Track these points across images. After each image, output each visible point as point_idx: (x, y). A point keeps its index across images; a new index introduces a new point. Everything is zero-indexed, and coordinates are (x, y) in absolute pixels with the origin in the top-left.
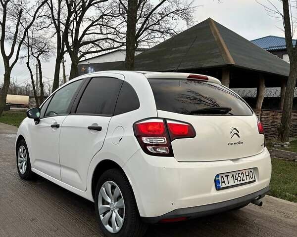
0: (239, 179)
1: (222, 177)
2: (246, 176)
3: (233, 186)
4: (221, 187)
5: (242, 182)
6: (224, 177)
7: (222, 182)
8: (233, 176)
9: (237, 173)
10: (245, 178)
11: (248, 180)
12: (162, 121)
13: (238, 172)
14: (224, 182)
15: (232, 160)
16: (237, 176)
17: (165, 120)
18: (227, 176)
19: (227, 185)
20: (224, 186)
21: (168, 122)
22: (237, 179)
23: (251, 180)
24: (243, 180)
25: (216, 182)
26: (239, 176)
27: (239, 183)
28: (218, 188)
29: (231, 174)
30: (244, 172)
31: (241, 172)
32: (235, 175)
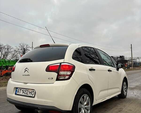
0: (25, 93)
1: (19, 89)
2: (30, 93)
3: (21, 95)
5: (26, 95)
7: (18, 92)
10: (28, 93)
11: (30, 95)
13: (26, 90)
18: (21, 90)
19: (19, 94)
22: (24, 93)
23: (32, 96)
25: (16, 91)
28: (16, 94)
29: (22, 89)
30: (29, 90)
31: (27, 90)
32: (24, 90)
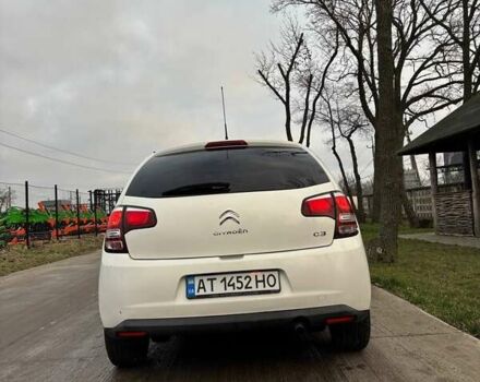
0: (239, 285)
1: (202, 281)
2: (257, 282)
3: (220, 295)
4: (197, 294)
5: (243, 290)
6: (205, 281)
7: (199, 288)
8: (224, 279)
9: (235, 276)
11: (261, 287)
13: (239, 275)
14: (204, 288)
15: (221, 257)
16: (234, 281)
17: (125, 207)
18: (212, 280)
19: (209, 292)
20: (202, 292)
22: (233, 285)
23: (268, 288)
24: (247, 287)
25: (190, 287)
26: (238, 281)
27: (237, 291)
28: (190, 297)
29: (220, 278)
30: (252, 275)
31: (244, 275)
32: (228, 278)
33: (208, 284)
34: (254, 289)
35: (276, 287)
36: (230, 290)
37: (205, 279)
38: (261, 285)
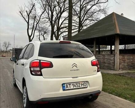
0: (77, 86)
1: (67, 85)
2: (82, 85)
3: (72, 89)
4: (66, 89)
5: (78, 87)
6: (68, 85)
7: (66, 87)
8: (73, 84)
9: (76, 83)
11: (83, 87)
12: (39, 61)
14: (68, 87)
15: (73, 78)
16: (76, 85)
17: (40, 60)
18: (70, 85)
19: (69, 88)
20: (67, 88)
21: (41, 61)
22: (76, 86)
23: (84, 87)
24: (79, 87)
25: (63, 87)
26: (77, 85)
27: (77, 88)
28: (64, 90)
30: (80, 83)
31: (78, 83)
32: (74, 84)
33: (69, 86)
34: (81, 87)
35: (86, 86)
36: (75, 87)
37: (68, 84)
38: (82, 86)
